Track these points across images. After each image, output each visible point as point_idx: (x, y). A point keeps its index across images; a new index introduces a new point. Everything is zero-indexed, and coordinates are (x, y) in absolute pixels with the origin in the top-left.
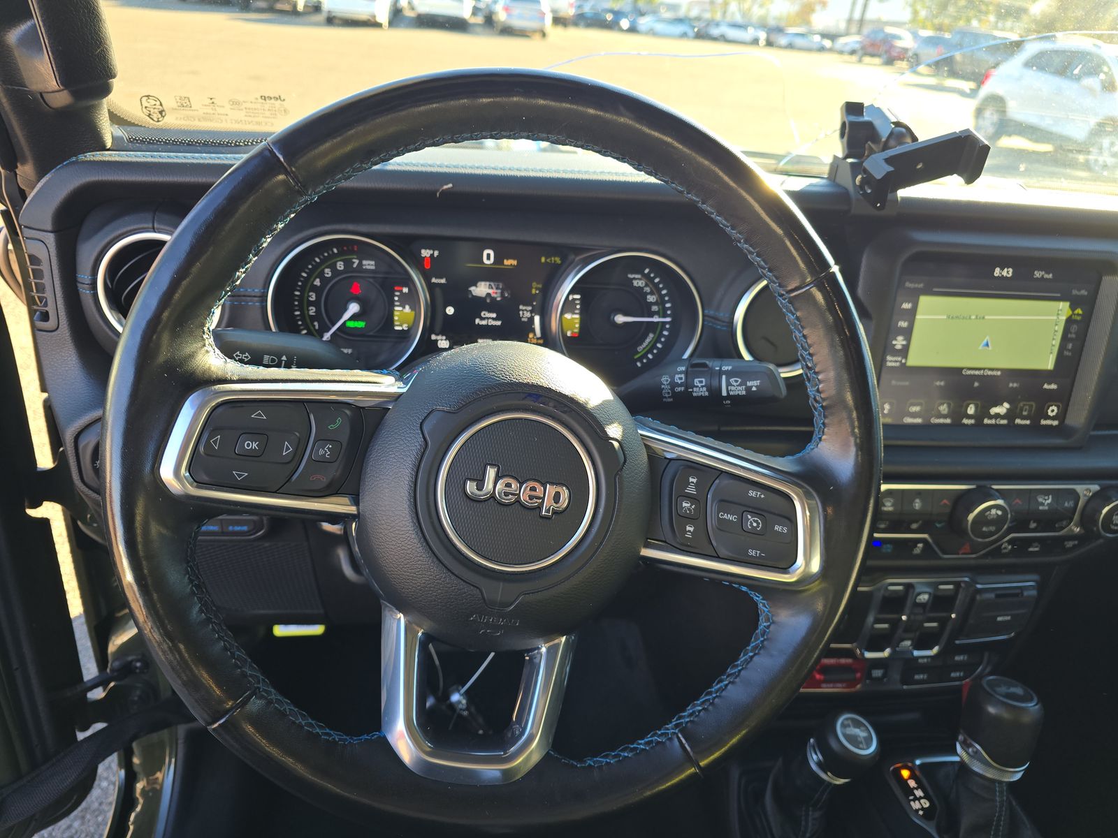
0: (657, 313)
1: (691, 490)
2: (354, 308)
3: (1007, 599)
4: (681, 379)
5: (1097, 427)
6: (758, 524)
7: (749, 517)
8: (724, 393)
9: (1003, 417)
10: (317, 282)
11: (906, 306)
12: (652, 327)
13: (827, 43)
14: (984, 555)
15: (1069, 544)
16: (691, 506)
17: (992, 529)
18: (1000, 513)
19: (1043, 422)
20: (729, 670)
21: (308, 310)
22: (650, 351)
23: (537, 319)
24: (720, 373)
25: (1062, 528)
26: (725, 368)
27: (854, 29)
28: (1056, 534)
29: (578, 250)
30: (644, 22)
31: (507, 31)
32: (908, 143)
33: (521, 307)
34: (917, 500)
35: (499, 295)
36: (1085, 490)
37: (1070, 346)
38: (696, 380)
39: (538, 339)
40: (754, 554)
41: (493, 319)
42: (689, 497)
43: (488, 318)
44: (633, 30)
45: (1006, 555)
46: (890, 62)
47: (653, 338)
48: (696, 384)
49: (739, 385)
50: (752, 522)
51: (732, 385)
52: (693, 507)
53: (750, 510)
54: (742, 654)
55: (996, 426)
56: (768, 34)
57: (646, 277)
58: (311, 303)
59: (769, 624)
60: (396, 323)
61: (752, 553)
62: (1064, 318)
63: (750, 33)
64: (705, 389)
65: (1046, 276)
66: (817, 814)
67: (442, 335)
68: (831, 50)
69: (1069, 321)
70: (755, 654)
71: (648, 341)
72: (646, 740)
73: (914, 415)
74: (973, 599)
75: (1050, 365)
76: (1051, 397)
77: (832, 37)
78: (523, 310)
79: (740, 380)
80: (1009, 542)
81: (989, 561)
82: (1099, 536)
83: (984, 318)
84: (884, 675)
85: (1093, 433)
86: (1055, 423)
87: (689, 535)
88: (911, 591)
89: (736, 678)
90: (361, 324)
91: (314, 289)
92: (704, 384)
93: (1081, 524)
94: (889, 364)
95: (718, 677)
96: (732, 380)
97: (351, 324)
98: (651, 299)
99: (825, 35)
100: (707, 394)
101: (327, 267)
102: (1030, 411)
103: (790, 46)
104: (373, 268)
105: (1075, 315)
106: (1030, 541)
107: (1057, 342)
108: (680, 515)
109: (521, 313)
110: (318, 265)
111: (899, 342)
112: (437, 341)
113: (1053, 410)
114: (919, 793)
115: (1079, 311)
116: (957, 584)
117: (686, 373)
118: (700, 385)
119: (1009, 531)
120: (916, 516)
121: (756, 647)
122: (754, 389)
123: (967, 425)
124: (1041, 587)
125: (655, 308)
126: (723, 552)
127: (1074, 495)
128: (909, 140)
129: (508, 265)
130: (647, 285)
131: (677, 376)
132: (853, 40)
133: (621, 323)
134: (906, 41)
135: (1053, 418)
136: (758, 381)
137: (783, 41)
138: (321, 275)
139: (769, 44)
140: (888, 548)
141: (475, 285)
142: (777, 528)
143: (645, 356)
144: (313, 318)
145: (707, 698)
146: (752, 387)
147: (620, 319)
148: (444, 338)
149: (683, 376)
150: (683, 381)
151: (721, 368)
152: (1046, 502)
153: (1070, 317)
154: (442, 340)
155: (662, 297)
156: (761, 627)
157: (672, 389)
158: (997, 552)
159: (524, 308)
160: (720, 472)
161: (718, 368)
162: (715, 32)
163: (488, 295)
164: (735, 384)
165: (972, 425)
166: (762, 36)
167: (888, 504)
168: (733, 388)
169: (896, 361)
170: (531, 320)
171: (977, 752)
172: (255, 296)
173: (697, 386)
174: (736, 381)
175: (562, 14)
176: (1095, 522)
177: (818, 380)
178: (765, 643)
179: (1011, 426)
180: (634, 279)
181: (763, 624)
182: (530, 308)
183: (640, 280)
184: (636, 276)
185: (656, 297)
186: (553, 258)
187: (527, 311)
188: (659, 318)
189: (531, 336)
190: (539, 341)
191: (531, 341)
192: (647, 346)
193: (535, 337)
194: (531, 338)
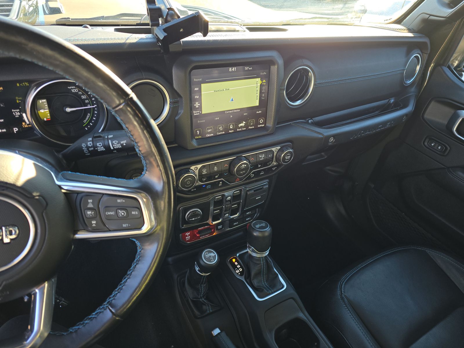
0: (89, 103)
1: (90, 205)
3: (258, 191)
4: (90, 144)
5: (278, 124)
6: (124, 213)
7: (120, 211)
8: (112, 148)
9: (244, 127)
11: (196, 89)
12: (89, 110)
14: (245, 180)
15: (274, 169)
16: (92, 213)
17: (244, 172)
18: (245, 166)
19: (259, 126)
20: (128, 272)
23: (24, 115)
24: (108, 139)
25: (270, 164)
26: (110, 137)
28: (268, 167)
29: (30, 82)
32: (176, 19)
33: (13, 110)
34: (215, 167)
36: (275, 149)
37: (263, 95)
38: (98, 144)
39: (28, 125)
40: (125, 226)
42: (90, 209)
45: (253, 178)
47: (90, 115)
48: (98, 146)
49: (118, 143)
50: (122, 213)
51: (114, 144)
52: (93, 213)
53: (120, 208)
54: (133, 264)
55: (242, 131)
57: (78, 87)
59: (141, 250)
61: (124, 225)
62: (259, 85)
64: (103, 147)
65: (250, 69)
66: (204, 285)
69: (261, 85)
70: (137, 264)
71: (88, 117)
72: (96, 312)
73: (210, 133)
74: (247, 194)
75: (257, 104)
76: (260, 116)
78: (15, 112)
79: (117, 142)
80: (253, 173)
81: (248, 181)
82: (282, 165)
83: (229, 89)
84: (223, 227)
85: (277, 126)
86: (263, 125)
87: (94, 225)
88: (224, 197)
89: (130, 276)
92: (102, 145)
93: (276, 161)
94: (195, 114)
95: (124, 277)
96: (114, 142)
98: (83, 97)
100: (104, 149)
102: (253, 123)
105: (263, 82)
106: (260, 171)
107: (258, 95)
108: (88, 218)
109: (14, 113)
111: (197, 105)
113: (261, 121)
114: (238, 266)
115: (264, 81)
116: (241, 190)
117: (93, 141)
118: (100, 146)
119: (251, 170)
120: (216, 173)
121: (137, 261)
122: (124, 144)
123: (231, 133)
124: (270, 184)
125: (87, 101)
126: (111, 228)
127: (272, 152)
128: (176, 17)
130: (79, 91)
131: (89, 143)
133: (70, 111)
135: (262, 124)
136: (126, 141)
140: (209, 187)
142: (133, 213)
143: (88, 124)
145: (120, 287)
146: (123, 144)
147: (68, 110)
149: (91, 143)
150: (92, 145)
151: (108, 137)
152: (262, 157)
153: (262, 83)
155: (89, 95)
156: (138, 252)
157: (88, 149)
158: (249, 178)
159: (15, 111)
160: (102, 195)
161: (106, 137)
164: (115, 143)
165: (233, 132)
167: (204, 171)
168: (115, 145)
169: (197, 113)
170: (21, 116)
171: (253, 250)
173: (99, 147)
174: (116, 142)
176: (280, 160)
177: (138, 146)
178: (140, 258)
179: (248, 130)
180: (72, 89)
181: (139, 250)
182: (19, 110)
183: (75, 89)
184: (72, 87)
185: (86, 96)
186: (24, 83)
187: (17, 112)
188: (91, 106)
189: (24, 124)
190: (29, 126)
191: (24, 126)
192: (88, 120)
193: (26, 124)
194: (24, 125)
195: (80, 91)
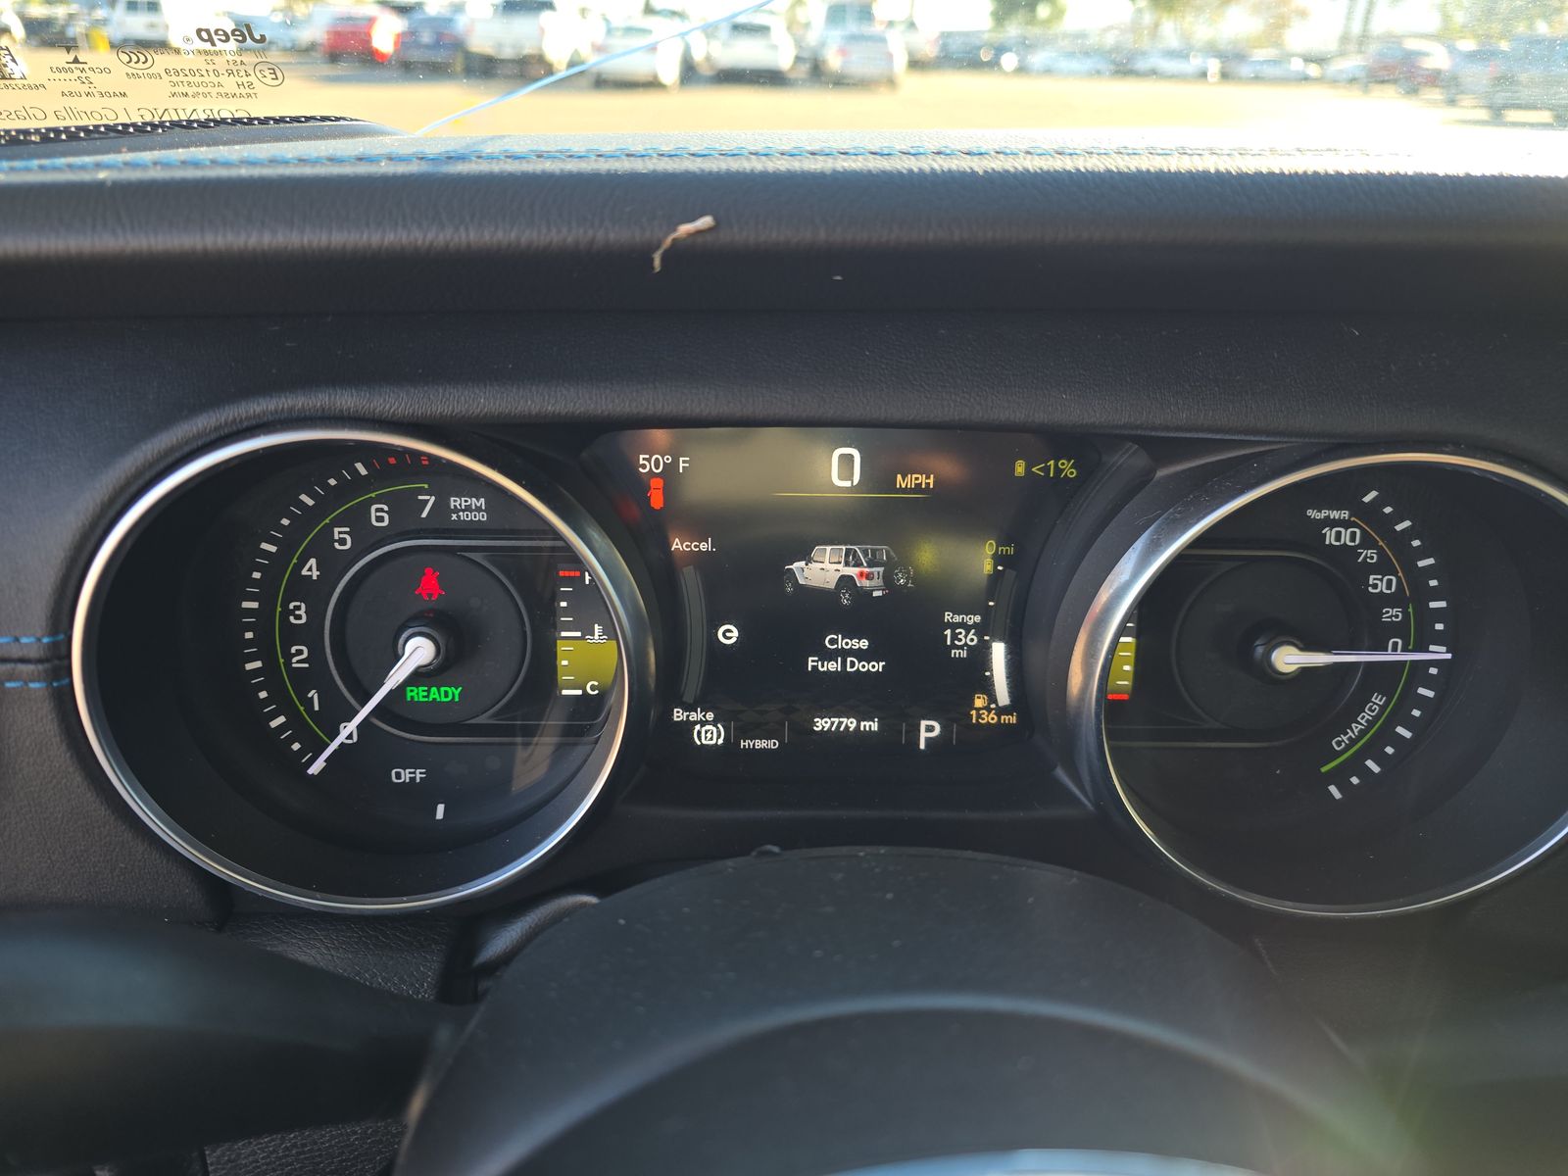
0: (1399, 629)
2: (418, 651)
10: (311, 569)
12: (1381, 677)
13: (1313, 70)
21: (288, 657)
22: (1373, 749)
23: (999, 651)
27: (1352, 47)
30: (1037, 59)
31: (840, 82)
33: (948, 617)
35: (877, 582)
39: (1001, 711)
41: (861, 655)
43: (844, 653)
44: (1022, 70)
46: (1413, 91)
47: (1383, 708)
56: (1223, 62)
57: (1369, 515)
58: (292, 635)
60: (564, 678)
63: (1195, 63)
67: (705, 710)
68: (1319, 80)
71: (1366, 716)
77: (1320, 60)
78: (954, 626)
90: (447, 694)
91: (300, 588)
97: (417, 694)
98: (1380, 584)
99: (1308, 59)
101: (338, 522)
103: (1257, 79)
104: (482, 517)
109: (948, 633)
110: (311, 516)
112: (688, 726)
125: (1392, 614)
129: (905, 490)
130: (1366, 542)
132: (1352, 63)
133: (1289, 669)
134: (1438, 59)
137: (1245, 70)
138: (322, 548)
139: (1225, 76)
141: (806, 556)
143: (1356, 765)
144: (303, 681)
147: (1288, 659)
148: (710, 716)
154: (703, 723)
155: (1417, 577)
159: (958, 619)
162: (1141, 65)
163: (845, 581)
166: (1214, 66)
170: (981, 656)
172: (23, 660)
175: (918, 56)
180: (1327, 522)
182: (978, 619)
183: (1346, 524)
184: (1335, 514)
185: (1399, 578)
186: (1052, 462)
187: (968, 628)
188: (1405, 649)
189: (979, 702)
190: (1005, 718)
191: (979, 716)
192: (1362, 733)
193: (993, 706)
194: (978, 710)
195: (1372, 545)
